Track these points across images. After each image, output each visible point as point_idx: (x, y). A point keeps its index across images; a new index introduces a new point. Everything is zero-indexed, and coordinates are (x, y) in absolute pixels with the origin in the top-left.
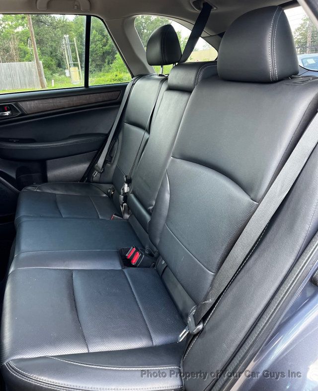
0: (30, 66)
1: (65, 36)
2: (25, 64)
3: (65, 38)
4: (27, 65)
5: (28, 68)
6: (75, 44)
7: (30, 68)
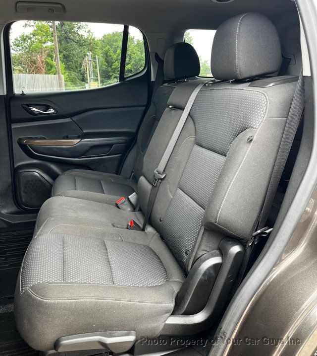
1: (88, 53)
2: (48, 77)
3: (88, 55)
6: (97, 61)
7: (51, 80)
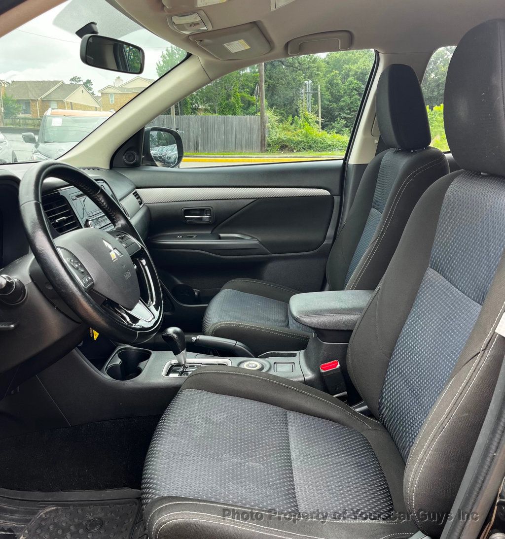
0: (252, 122)
1: (306, 82)
2: (246, 118)
3: (306, 85)
4: (248, 120)
5: (248, 124)
6: (319, 93)
7: (251, 124)
